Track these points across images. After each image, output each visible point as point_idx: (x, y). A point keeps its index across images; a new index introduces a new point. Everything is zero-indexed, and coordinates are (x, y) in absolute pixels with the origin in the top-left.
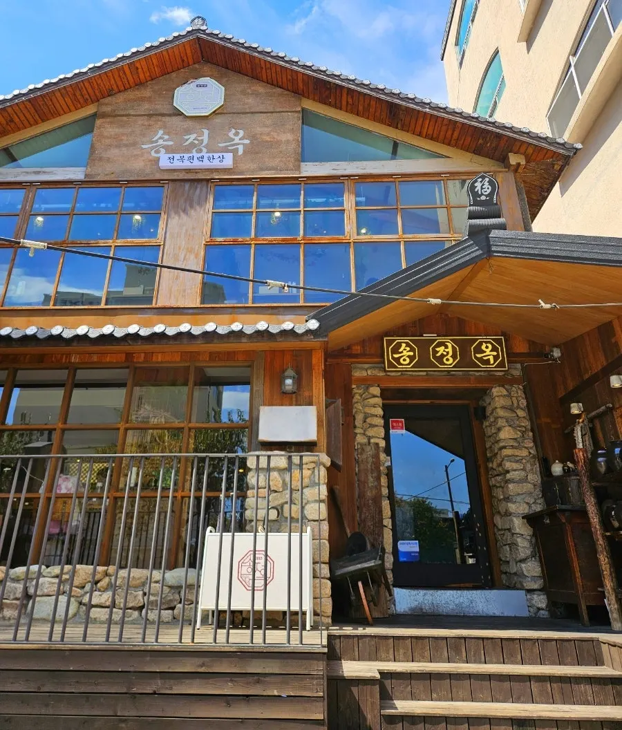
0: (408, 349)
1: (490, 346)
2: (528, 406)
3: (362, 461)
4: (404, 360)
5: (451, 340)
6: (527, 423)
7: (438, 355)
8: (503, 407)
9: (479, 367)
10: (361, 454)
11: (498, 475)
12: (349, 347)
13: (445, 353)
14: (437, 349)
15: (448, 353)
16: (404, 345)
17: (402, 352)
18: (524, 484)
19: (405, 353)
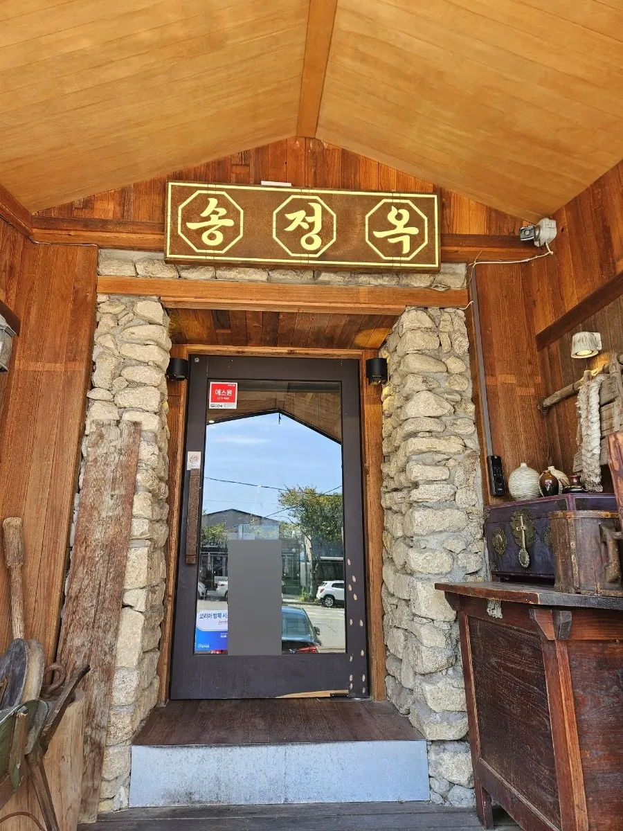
0: (223, 211)
1: (406, 214)
2: (471, 350)
3: (95, 460)
4: (212, 237)
5: (321, 196)
6: (466, 387)
7: (291, 228)
8: (420, 352)
9: (379, 259)
10: (95, 445)
11: (396, 490)
12: (88, 204)
13: (306, 226)
14: (290, 216)
15: (312, 225)
16: (213, 202)
17: (208, 219)
18: (448, 511)
19: (214, 220)
